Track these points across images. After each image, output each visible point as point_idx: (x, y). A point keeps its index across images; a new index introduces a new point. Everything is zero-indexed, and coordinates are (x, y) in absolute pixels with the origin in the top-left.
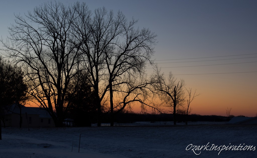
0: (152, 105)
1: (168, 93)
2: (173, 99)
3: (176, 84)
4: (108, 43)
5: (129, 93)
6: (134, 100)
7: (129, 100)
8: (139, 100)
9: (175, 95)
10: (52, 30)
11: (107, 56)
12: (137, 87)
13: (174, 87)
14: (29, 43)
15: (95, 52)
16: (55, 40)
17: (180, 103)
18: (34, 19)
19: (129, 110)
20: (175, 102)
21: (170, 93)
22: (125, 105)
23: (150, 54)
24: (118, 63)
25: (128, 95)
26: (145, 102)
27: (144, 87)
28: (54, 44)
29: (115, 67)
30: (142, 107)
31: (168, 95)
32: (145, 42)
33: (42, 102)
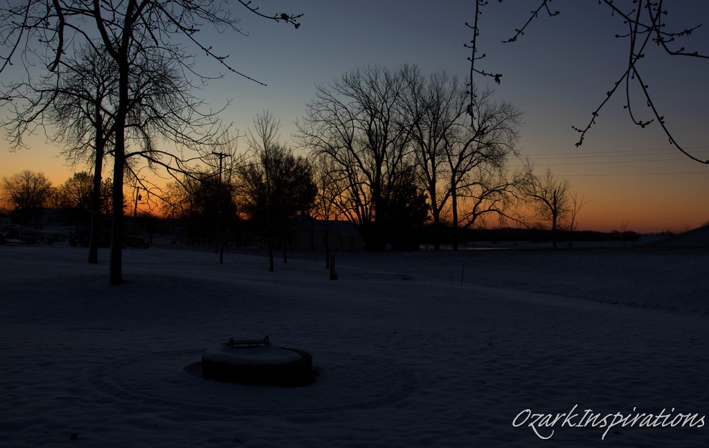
0: (516, 217)
1: (544, 200)
2: (551, 208)
3: (556, 186)
4: (451, 124)
5: (481, 198)
6: (489, 210)
7: (482, 210)
8: (496, 210)
9: (555, 203)
10: (368, 105)
11: (447, 143)
12: (493, 191)
13: (553, 191)
14: (333, 125)
15: (430, 137)
16: (372, 120)
17: (562, 214)
18: (341, 90)
19: (482, 226)
20: (555, 213)
21: (547, 199)
22: (474, 218)
23: (514, 141)
24: (467, 153)
25: (480, 202)
26: (505, 213)
27: (504, 189)
28: (370, 126)
29: (461, 159)
30: (500, 220)
31: (544, 203)
32: (505, 122)
33: (347, 213)
